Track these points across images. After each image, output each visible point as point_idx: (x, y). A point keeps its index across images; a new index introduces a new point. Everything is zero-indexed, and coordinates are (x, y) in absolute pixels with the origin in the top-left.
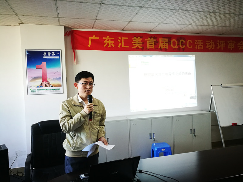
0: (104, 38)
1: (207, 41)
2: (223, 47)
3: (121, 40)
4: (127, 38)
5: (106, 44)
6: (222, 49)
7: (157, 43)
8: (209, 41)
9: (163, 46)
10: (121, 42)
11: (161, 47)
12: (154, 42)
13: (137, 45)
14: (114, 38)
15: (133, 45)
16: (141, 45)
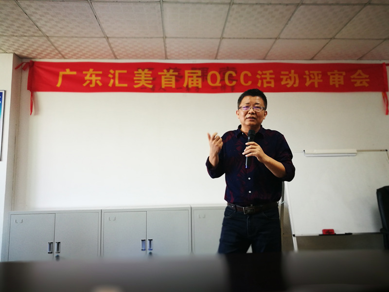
0: (84, 72)
1: (282, 73)
2: (318, 83)
3: (114, 75)
4: (125, 71)
5: (88, 82)
6: (316, 86)
7: (180, 78)
8: (287, 73)
9: (192, 84)
10: (114, 78)
11: (187, 86)
12: (174, 78)
13: (143, 83)
14: (101, 72)
15: (136, 82)
16: (150, 82)
